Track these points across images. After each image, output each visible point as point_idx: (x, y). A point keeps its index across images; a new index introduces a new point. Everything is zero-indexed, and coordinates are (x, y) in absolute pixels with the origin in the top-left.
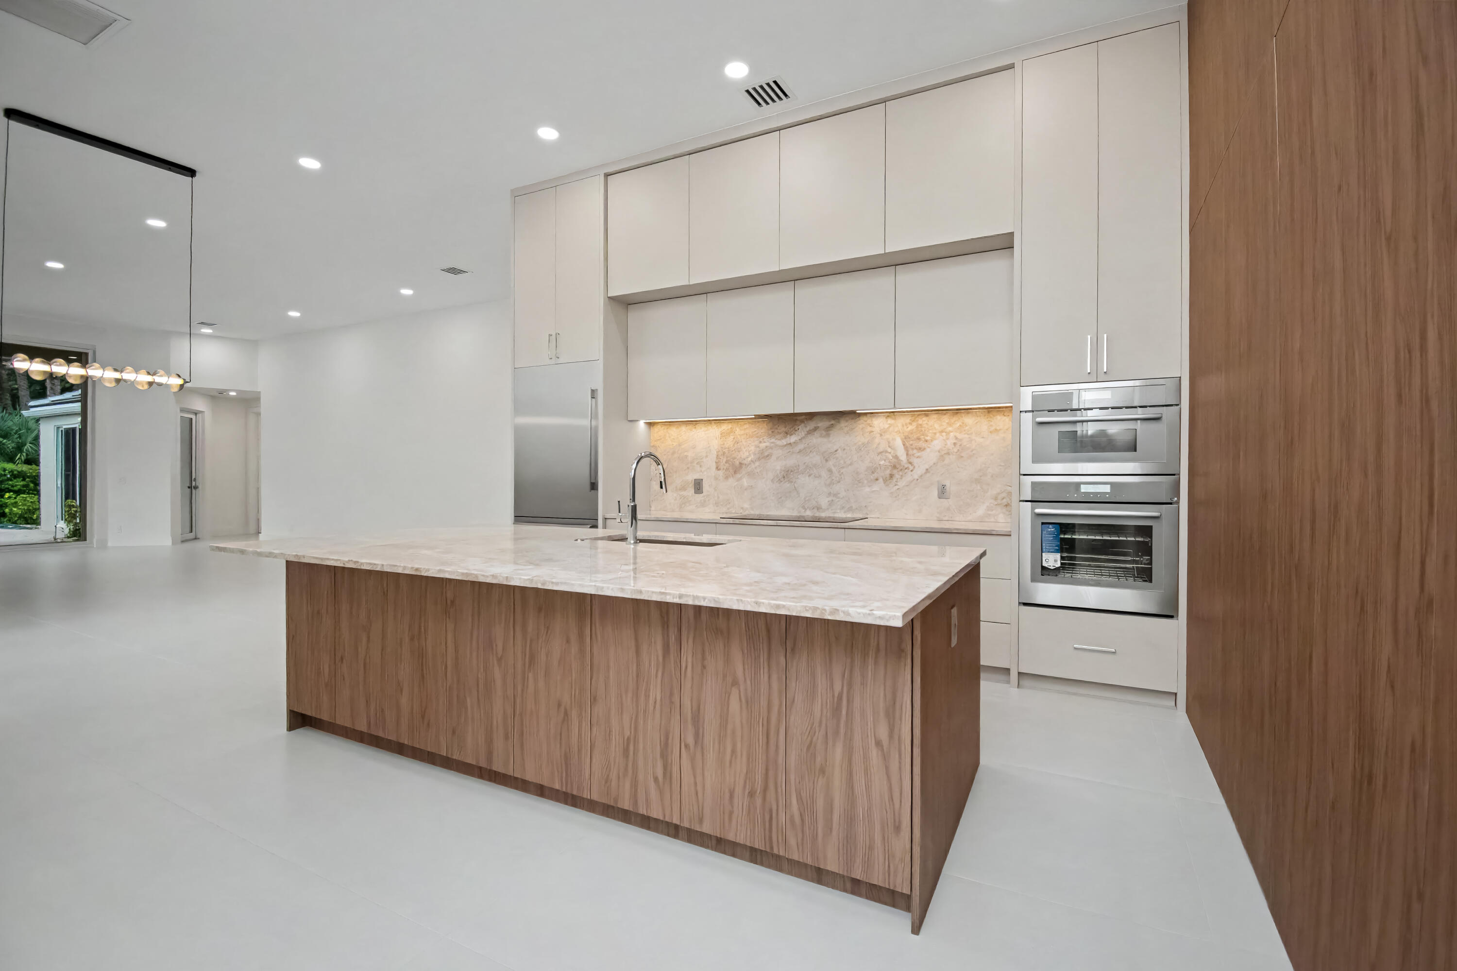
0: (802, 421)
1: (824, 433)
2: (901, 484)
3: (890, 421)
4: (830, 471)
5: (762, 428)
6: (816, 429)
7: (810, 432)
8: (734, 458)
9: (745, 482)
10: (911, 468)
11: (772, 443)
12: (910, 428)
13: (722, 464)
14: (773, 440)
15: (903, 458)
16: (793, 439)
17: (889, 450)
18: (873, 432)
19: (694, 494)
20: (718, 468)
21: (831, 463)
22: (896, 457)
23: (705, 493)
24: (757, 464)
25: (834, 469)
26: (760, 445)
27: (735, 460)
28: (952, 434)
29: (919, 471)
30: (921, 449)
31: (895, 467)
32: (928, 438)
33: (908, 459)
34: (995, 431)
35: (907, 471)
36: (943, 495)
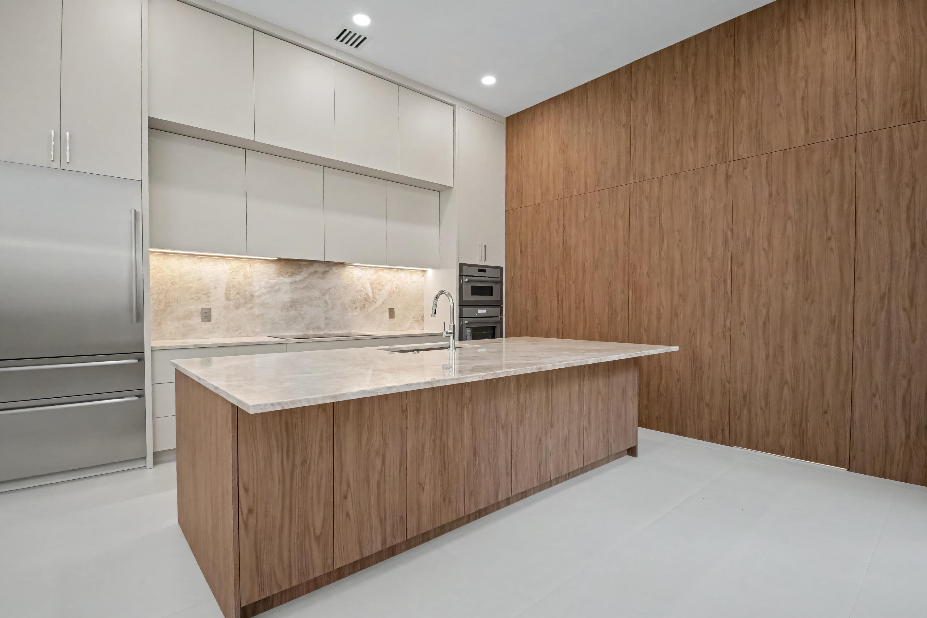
0: (305, 266)
1: (321, 275)
2: (371, 309)
3: (363, 272)
4: (326, 302)
5: (272, 269)
6: (316, 272)
7: (311, 274)
8: (246, 291)
10: (375, 301)
11: (281, 280)
12: (375, 277)
13: (232, 296)
14: (281, 278)
15: (371, 295)
16: (298, 278)
17: (363, 289)
18: (353, 277)
19: (201, 322)
20: (228, 299)
21: (327, 297)
22: (367, 294)
23: (212, 322)
24: (267, 296)
25: (329, 301)
26: (270, 281)
27: (246, 293)
28: (395, 282)
29: (379, 303)
30: (380, 290)
31: (366, 300)
32: (384, 284)
33: (374, 296)
34: (414, 282)
35: (373, 303)
36: (391, 317)
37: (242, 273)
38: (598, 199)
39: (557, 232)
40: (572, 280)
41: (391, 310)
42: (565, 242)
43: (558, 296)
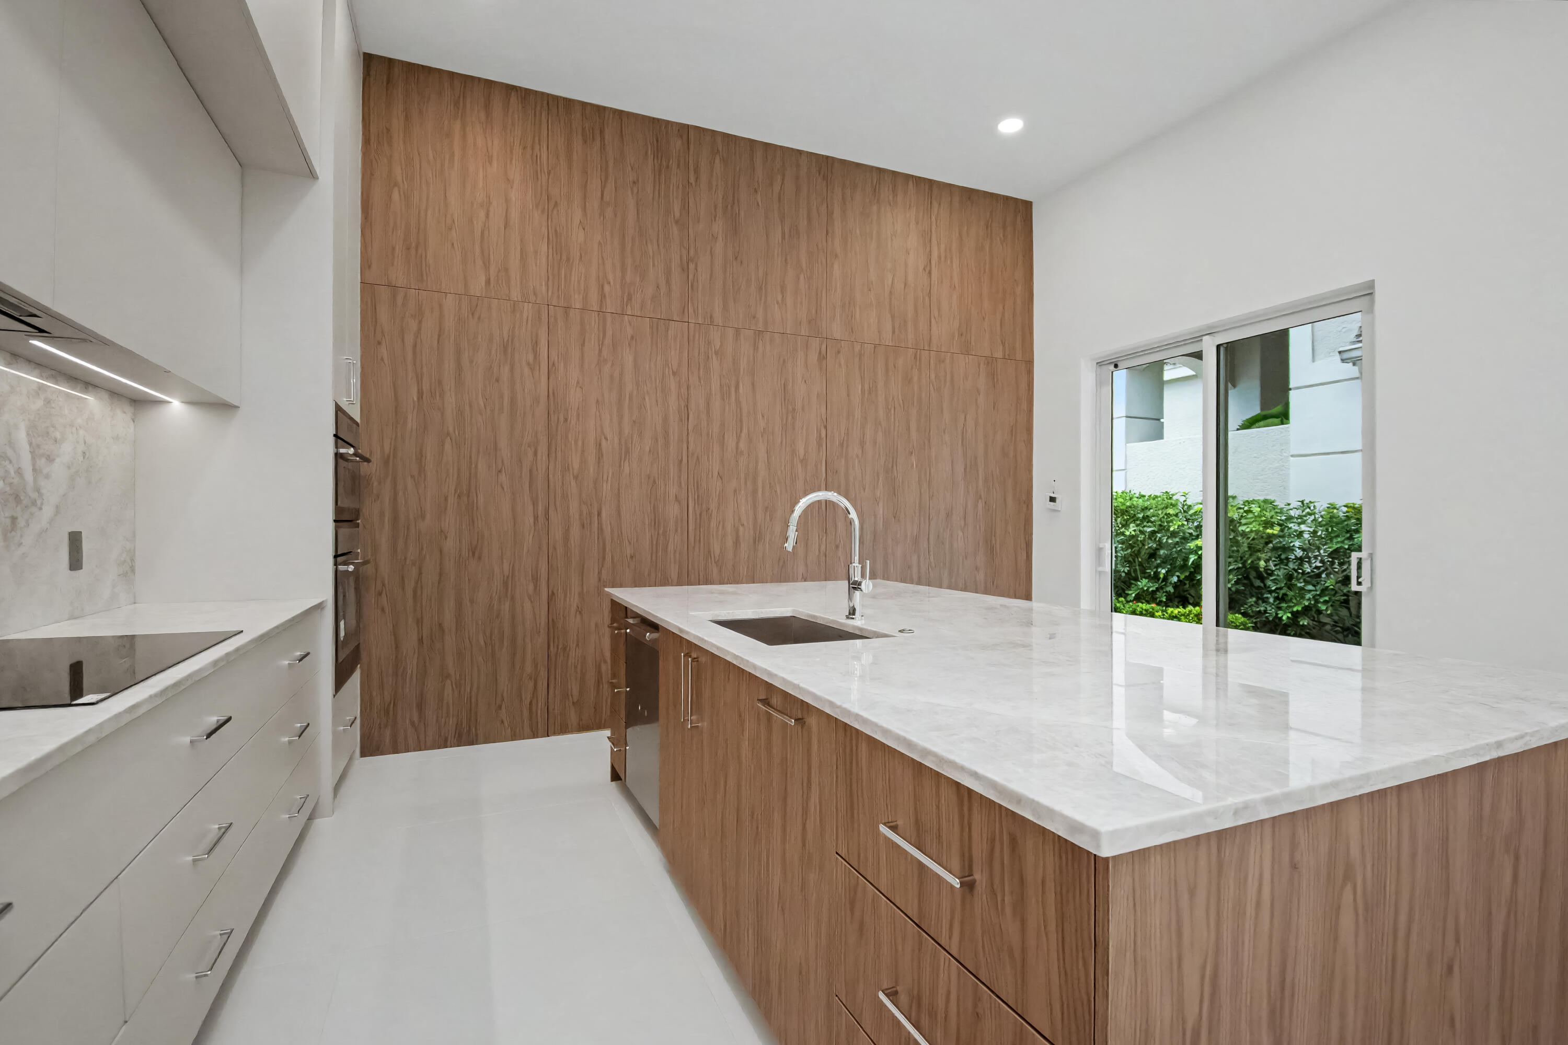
10: (39, 502)
12: (37, 403)
15: (29, 476)
17: (10, 452)
22: (21, 474)
28: (81, 432)
29: (48, 511)
30: (50, 459)
31: (17, 499)
32: (58, 435)
33: (35, 480)
34: (116, 438)
35: (34, 509)
36: (75, 563)
38: (629, 331)
39: (532, 370)
40: (571, 473)
41: (75, 540)
42: (554, 394)
43: (535, 503)
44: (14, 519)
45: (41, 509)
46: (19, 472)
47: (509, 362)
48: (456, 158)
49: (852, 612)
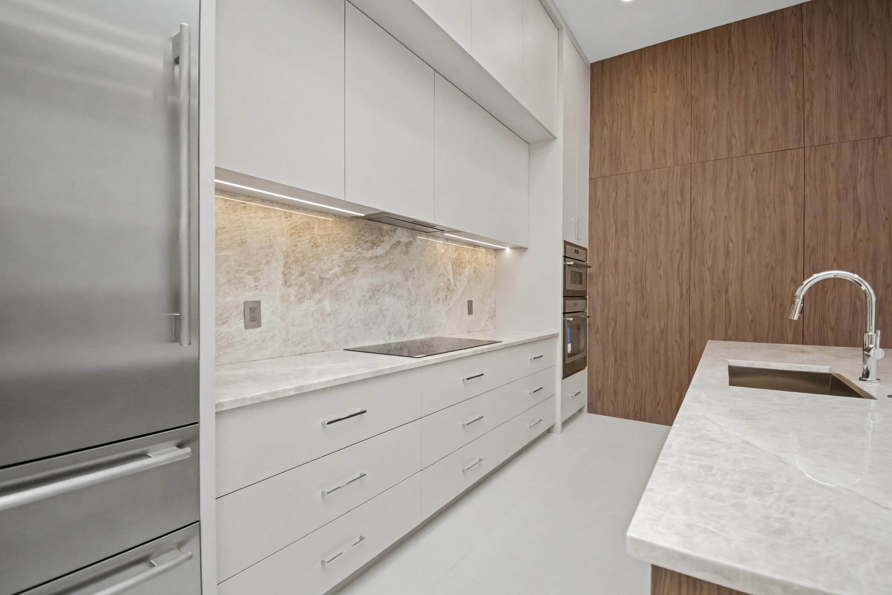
1: (404, 248)
2: (451, 304)
3: (445, 247)
6: (399, 243)
7: (393, 247)
9: (327, 305)
10: (456, 290)
11: (360, 253)
12: (455, 255)
13: (294, 277)
14: (359, 250)
15: (452, 281)
16: (379, 251)
17: (445, 273)
18: (436, 255)
19: (244, 329)
20: (285, 284)
23: (263, 327)
24: (342, 279)
26: (346, 254)
27: (314, 273)
28: (473, 264)
29: (459, 293)
30: (460, 274)
31: (448, 289)
32: (463, 265)
33: (455, 283)
34: (488, 265)
35: (454, 292)
36: (470, 312)
37: (309, 237)
38: (751, 166)
39: (680, 205)
40: (706, 266)
41: (470, 303)
42: (694, 217)
43: (681, 286)
44: (447, 296)
45: (456, 292)
46: (449, 280)
47: (665, 203)
48: (636, 96)
49: (866, 375)
